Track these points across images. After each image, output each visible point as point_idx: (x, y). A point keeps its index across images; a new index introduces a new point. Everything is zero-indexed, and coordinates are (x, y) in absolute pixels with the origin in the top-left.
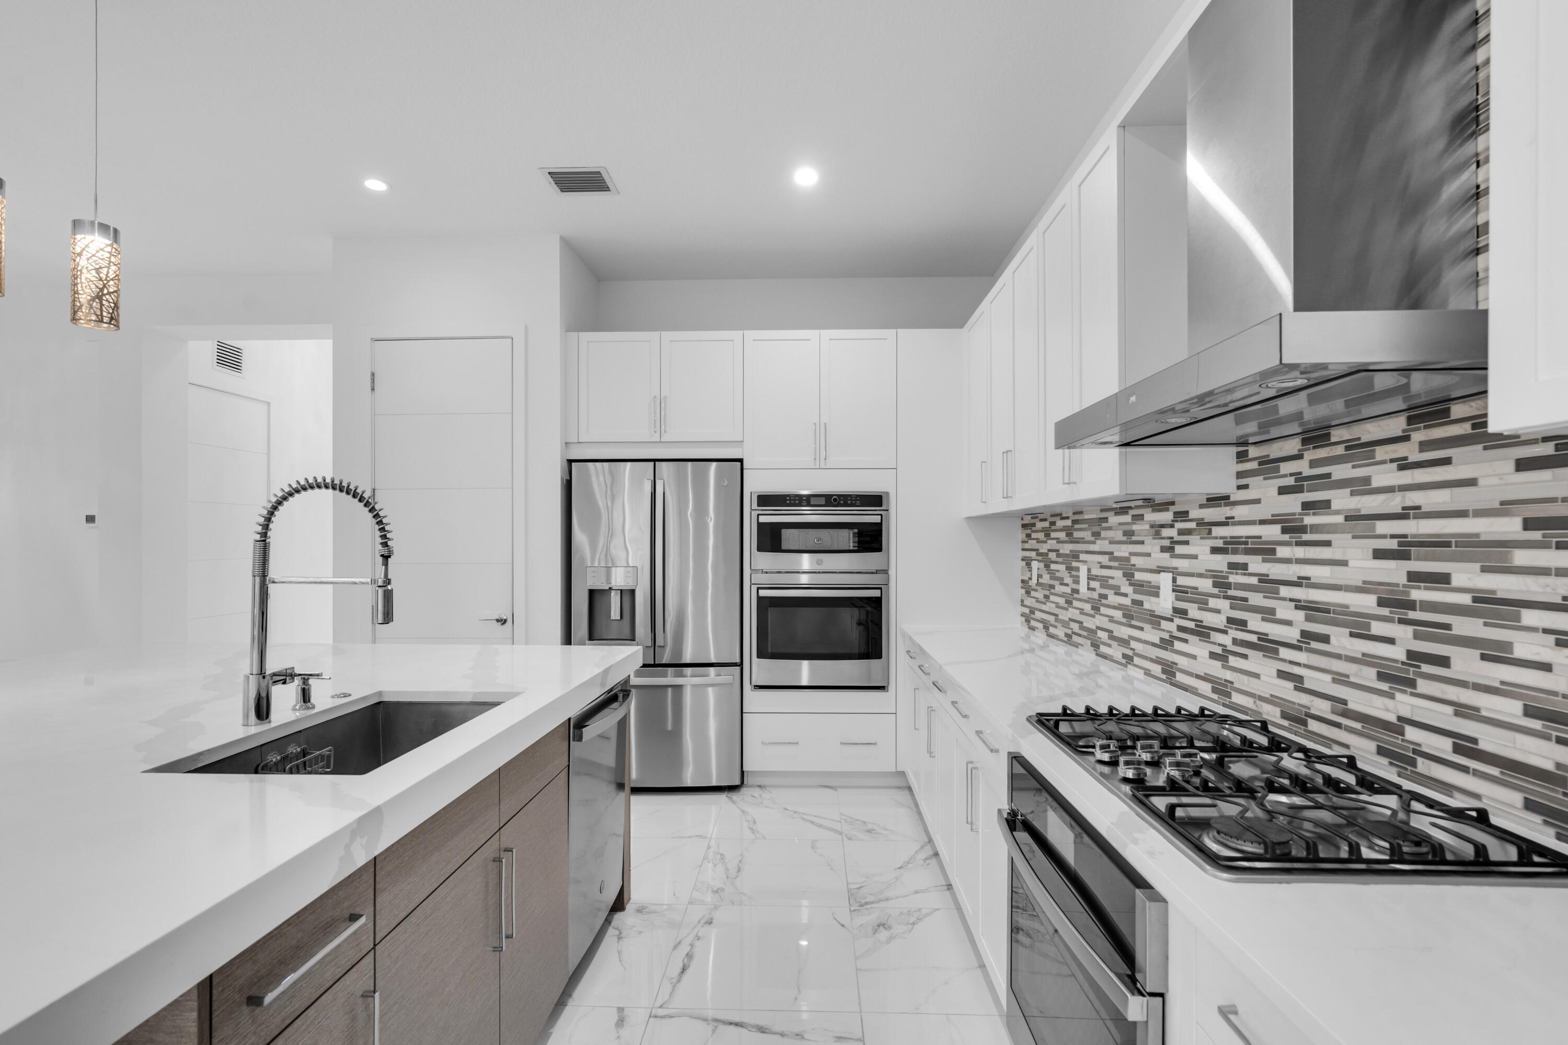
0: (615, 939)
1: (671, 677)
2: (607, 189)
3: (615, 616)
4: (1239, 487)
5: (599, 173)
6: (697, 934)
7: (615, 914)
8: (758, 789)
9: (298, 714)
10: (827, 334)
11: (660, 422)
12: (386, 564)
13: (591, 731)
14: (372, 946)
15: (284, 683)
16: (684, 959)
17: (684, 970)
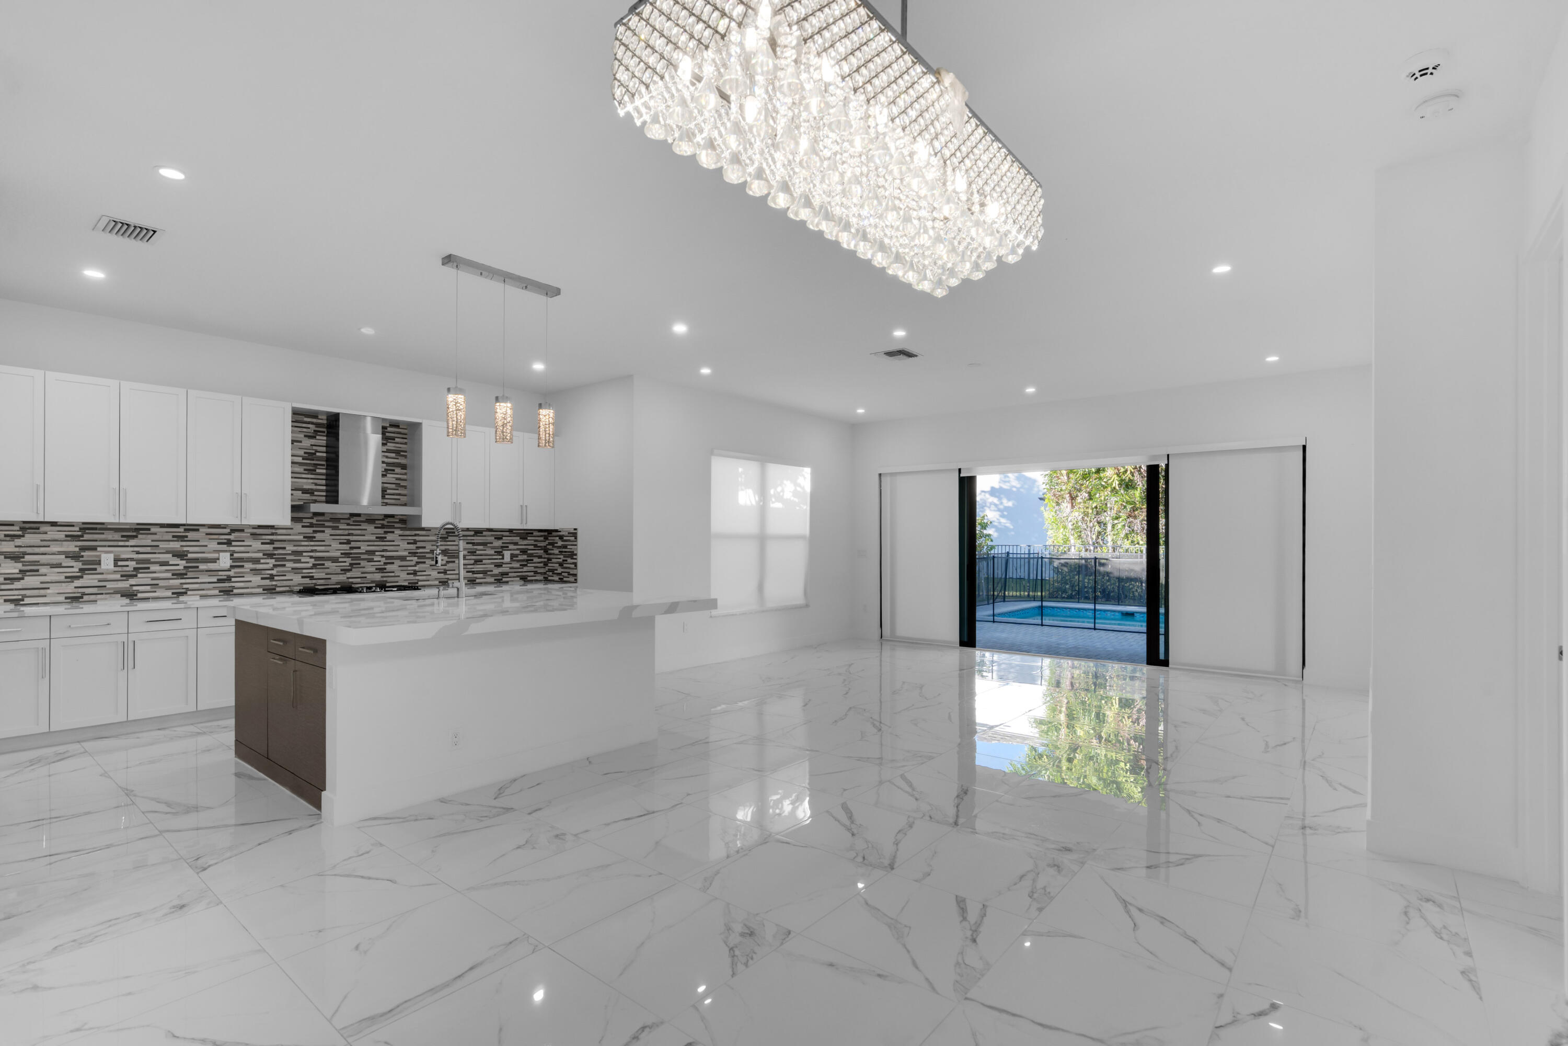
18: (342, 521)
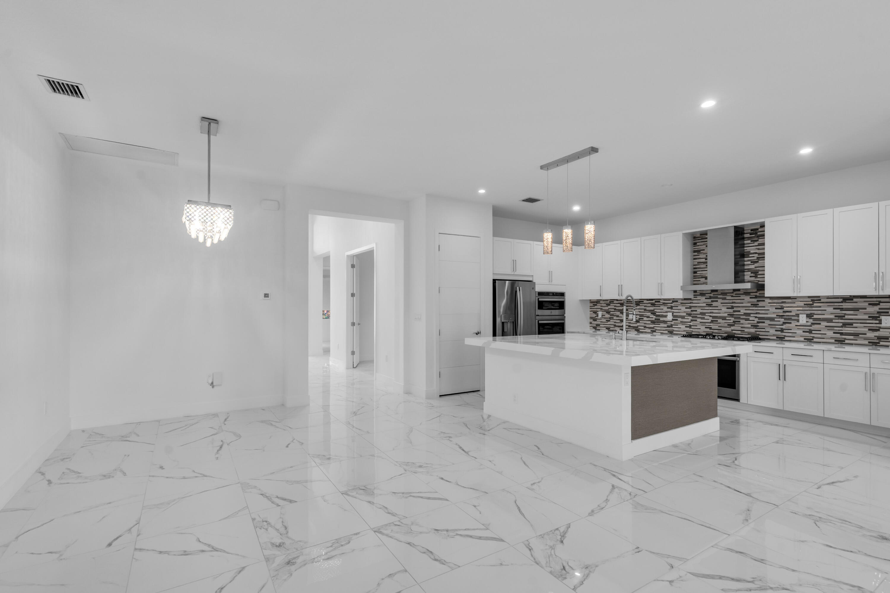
4: (694, 297)
11: (514, 269)
18: (728, 294)
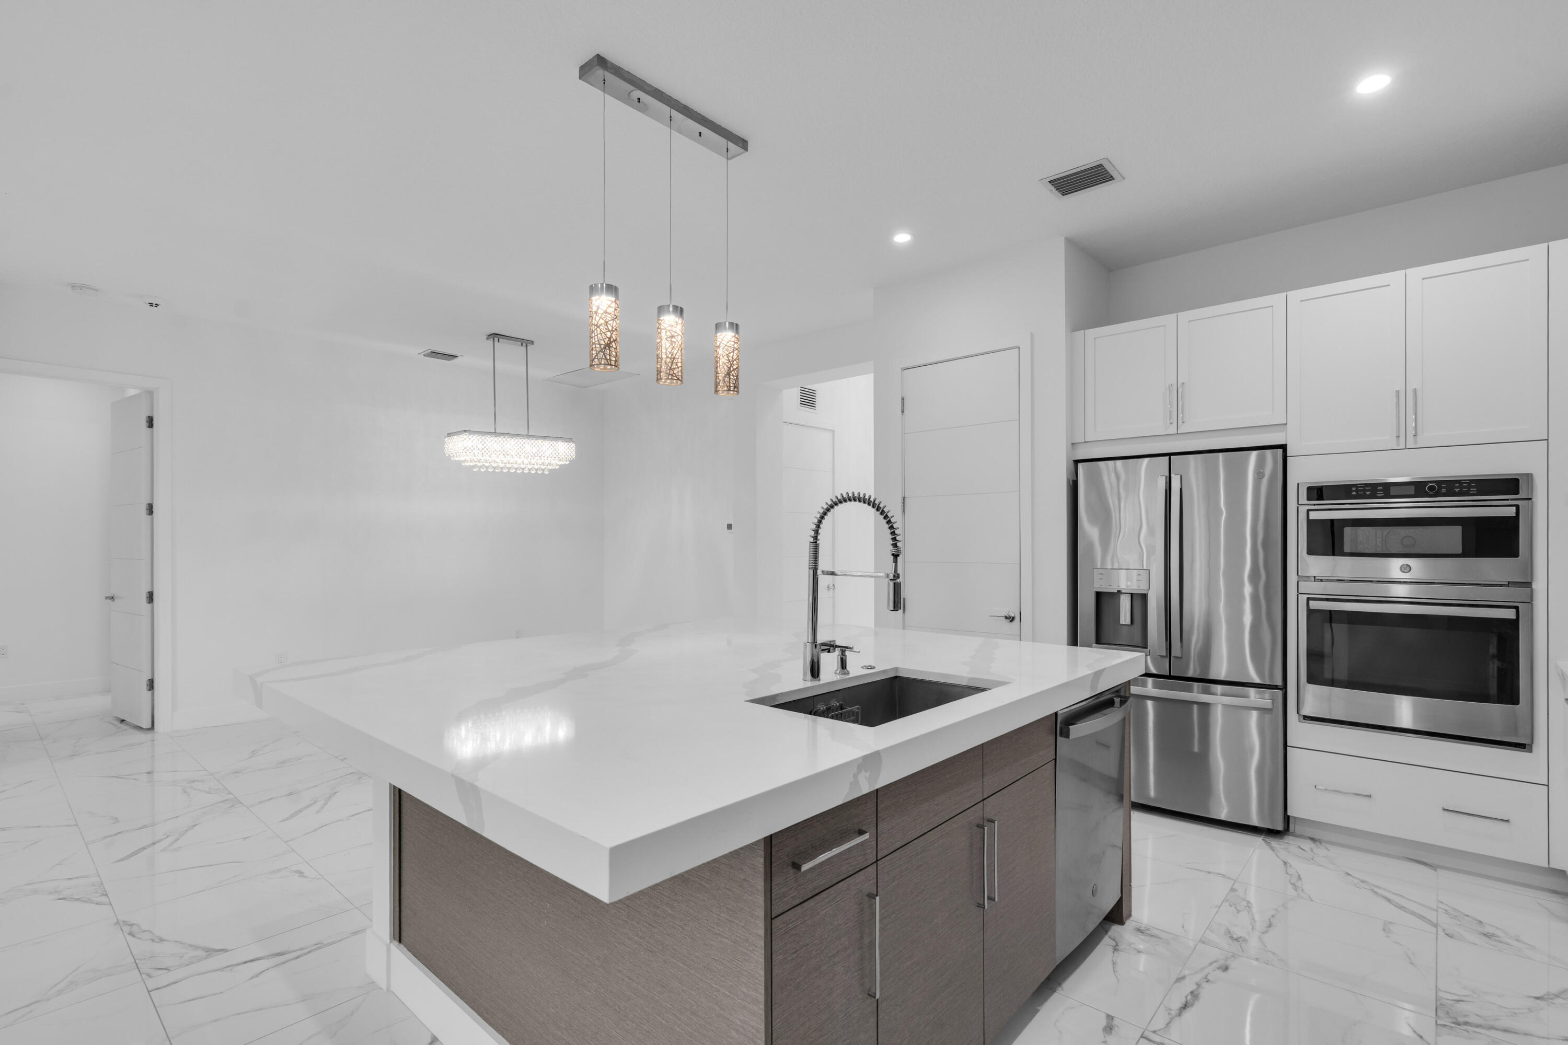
0: (1111, 949)
1: (1198, 693)
2: (1111, 178)
3: (1125, 620)
5: (1101, 165)
6: (1207, 976)
7: (1113, 925)
8: (1309, 842)
9: (838, 677)
10: (1416, 273)
11: (1177, 410)
12: (896, 561)
13: (1078, 730)
14: (875, 860)
15: (829, 652)
16: (1188, 995)
17: (1185, 1007)
